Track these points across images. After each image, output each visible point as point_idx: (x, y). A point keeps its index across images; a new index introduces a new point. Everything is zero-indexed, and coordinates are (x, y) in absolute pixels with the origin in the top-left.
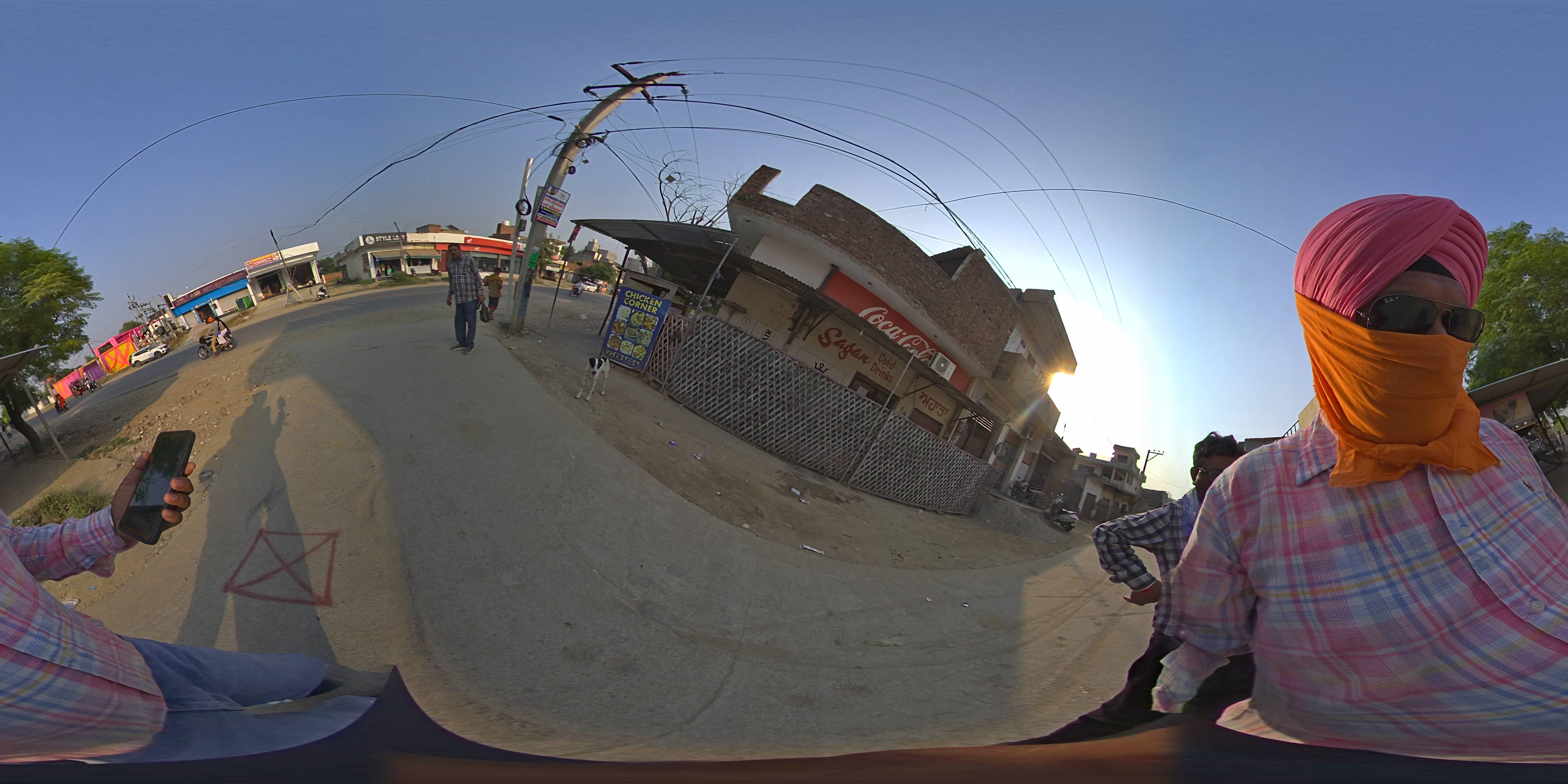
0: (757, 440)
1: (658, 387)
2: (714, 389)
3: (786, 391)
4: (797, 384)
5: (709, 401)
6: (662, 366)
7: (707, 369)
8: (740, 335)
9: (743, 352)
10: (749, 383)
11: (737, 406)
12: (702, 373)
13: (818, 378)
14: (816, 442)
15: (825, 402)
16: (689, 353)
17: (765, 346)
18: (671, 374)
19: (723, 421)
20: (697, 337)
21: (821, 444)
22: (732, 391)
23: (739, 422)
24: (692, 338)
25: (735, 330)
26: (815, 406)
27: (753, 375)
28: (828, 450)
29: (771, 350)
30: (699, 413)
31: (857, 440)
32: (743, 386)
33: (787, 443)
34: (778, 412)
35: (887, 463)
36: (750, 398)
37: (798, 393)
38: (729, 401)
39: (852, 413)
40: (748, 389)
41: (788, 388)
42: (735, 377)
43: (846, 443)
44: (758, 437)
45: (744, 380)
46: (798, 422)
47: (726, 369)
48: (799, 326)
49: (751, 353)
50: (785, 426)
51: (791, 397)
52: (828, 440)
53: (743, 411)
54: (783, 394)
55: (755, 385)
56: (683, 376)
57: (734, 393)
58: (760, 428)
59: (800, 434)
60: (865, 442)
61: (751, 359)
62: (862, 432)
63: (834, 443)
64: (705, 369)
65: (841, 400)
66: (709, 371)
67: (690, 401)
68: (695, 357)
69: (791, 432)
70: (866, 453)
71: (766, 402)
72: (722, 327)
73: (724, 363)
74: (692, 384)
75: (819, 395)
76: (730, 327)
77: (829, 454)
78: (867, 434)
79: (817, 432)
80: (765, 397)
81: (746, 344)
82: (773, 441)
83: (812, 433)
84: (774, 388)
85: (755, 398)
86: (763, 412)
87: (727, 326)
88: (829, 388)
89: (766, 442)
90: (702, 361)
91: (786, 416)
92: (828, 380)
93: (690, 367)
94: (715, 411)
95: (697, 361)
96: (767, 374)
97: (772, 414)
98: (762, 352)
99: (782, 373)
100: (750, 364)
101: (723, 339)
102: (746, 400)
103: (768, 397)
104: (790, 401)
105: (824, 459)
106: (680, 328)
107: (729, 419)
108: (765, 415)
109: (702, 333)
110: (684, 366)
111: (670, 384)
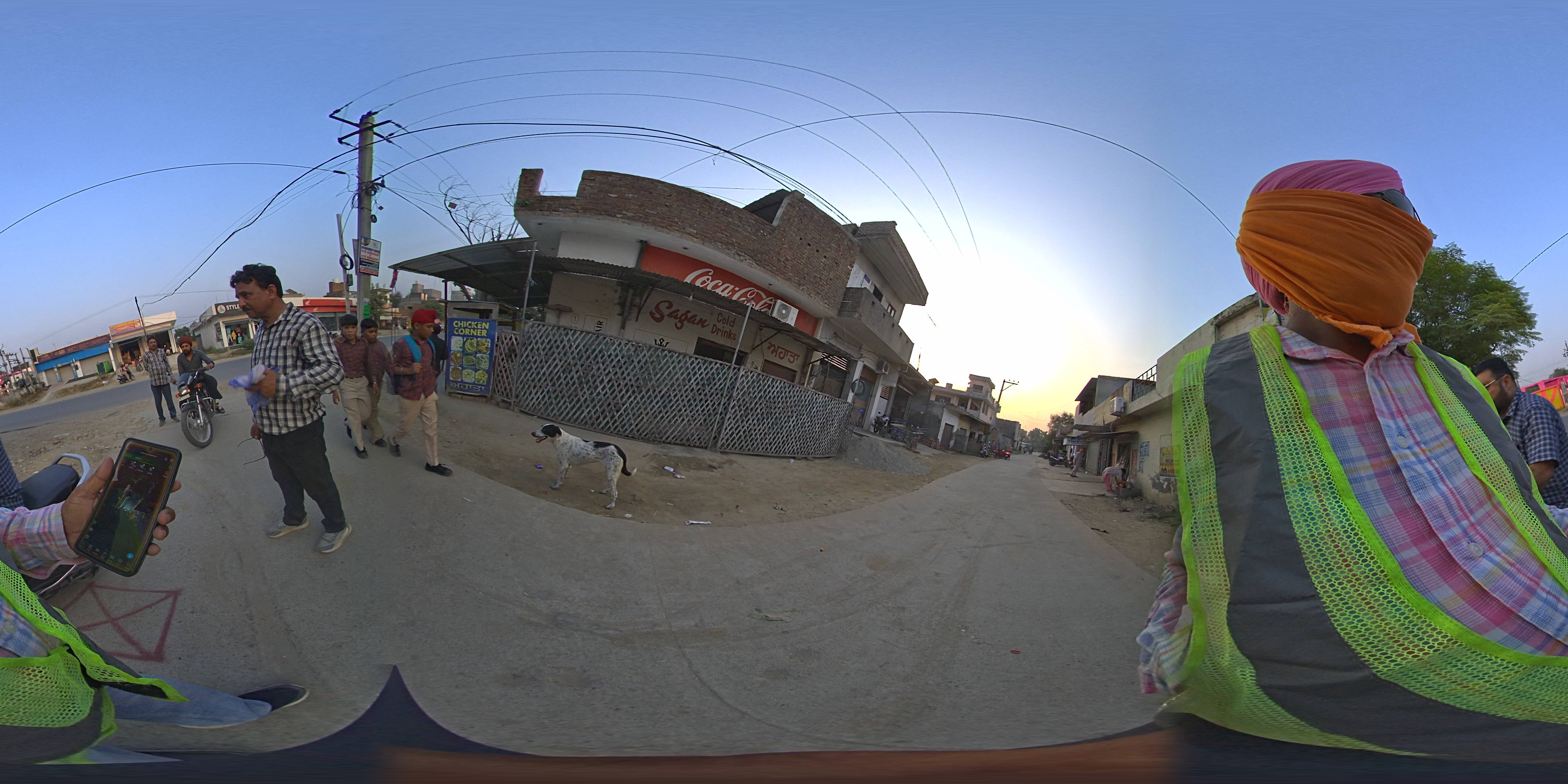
0: (617, 429)
1: (508, 406)
2: (561, 392)
3: (632, 374)
4: (641, 364)
5: (560, 405)
6: (507, 384)
7: (549, 375)
8: (571, 333)
9: (579, 348)
10: (593, 376)
11: (588, 402)
12: (546, 380)
13: (659, 352)
14: (675, 415)
15: (673, 374)
16: (528, 363)
18: (516, 390)
19: (579, 421)
20: (531, 346)
21: (680, 417)
22: (579, 389)
23: (595, 417)
24: (526, 349)
25: (565, 329)
26: (664, 381)
27: (595, 367)
28: (689, 420)
29: (605, 338)
31: (714, 404)
32: (589, 381)
33: (646, 425)
34: (630, 397)
35: (749, 419)
36: (597, 391)
37: (643, 373)
38: (579, 400)
39: (703, 378)
40: (594, 383)
41: (632, 370)
42: (578, 374)
43: (704, 410)
44: (617, 426)
45: (588, 374)
46: (652, 401)
47: (567, 370)
48: (627, 308)
49: (587, 346)
50: (640, 408)
51: (638, 379)
52: (685, 411)
53: (595, 406)
54: (629, 378)
55: (599, 377)
56: (528, 388)
57: (581, 391)
58: (616, 418)
59: (657, 412)
60: (722, 403)
61: (588, 353)
62: (717, 395)
63: (693, 413)
64: (547, 375)
65: (688, 368)
66: (552, 375)
67: (542, 410)
68: (534, 367)
69: (648, 413)
70: (726, 414)
71: (614, 390)
72: (552, 330)
73: (563, 364)
74: (539, 393)
75: (665, 369)
76: (559, 328)
77: (690, 424)
78: (722, 395)
79: (673, 406)
80: (613, 385)
81: (579, 340)
82: (633, 426)
83: (668, 408)
84: (619, 375)
85: (603, 389)
86: (615, 401)
87: (556, 328)
88: (672, 360)
89: (626, 429)
90: (542, 368)
91: (639, 398)
92: (669, 352)
93: (532, 377)
94: (568, 413)
95: (538, 371)
96: (608, 362)
97: (624, 400)
98: (597, 343)
99: (622, 358)
100: (589, 357)
101: (556, 341)
102: (595, 394)
103: (616, 384)
104: (638, 382)
105: (688, 431)
106: (513, 344)
107: (585, 417)
108: (618, 403)
109: (534, 342)
110: (526, 379)
111: (518, 400)
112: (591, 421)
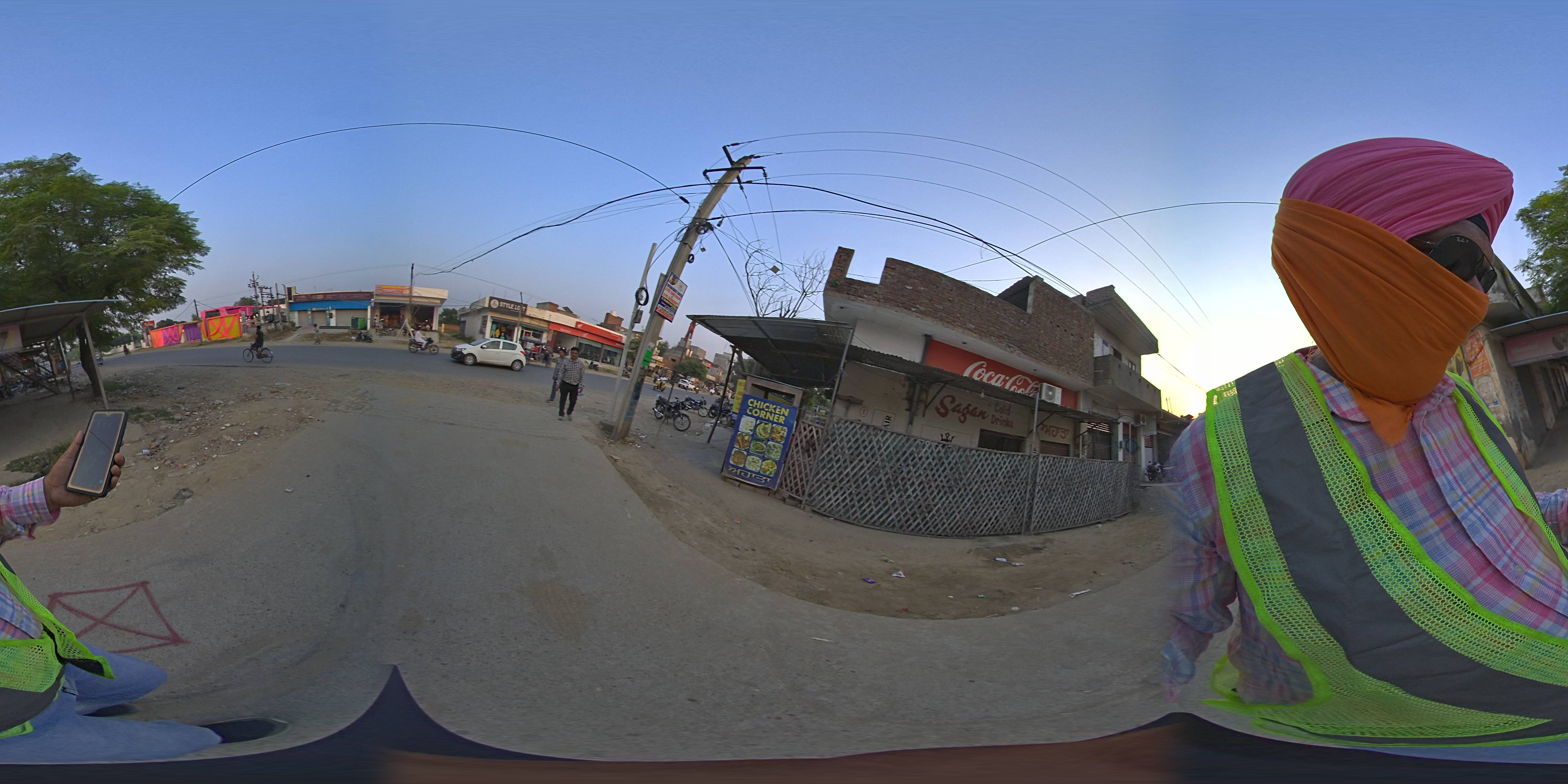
0: (929, 530)
1: (798, 503)
2: (866, 495)
3: (943, 475)
4: (951, 465)
5: (863, 508)
6: (798, 480)
7: (854, 476)
9: (889, 450)
10: (903, 479)
11: (897, 505)
12: (848, 481)
13: (968, 452)
14: (987, 510)
15: (981, 472)
16: (829, 462)
18: (811, 488)
19: (886, 523)
20: (835, 444)
21: (992, 510)
22: (887, 492)
23: (904, 520)
24: (828, 446)
25: (874, 429)
26: (974, 479)
27: (905, 470)
28: (1000, 512)
29: (915, 441)
30: (855, 522)
31: (1021, 493)
32: (898, 484)
33: (960, 522)
34: (942, 497)
35: (1053, 498)
36: (908, 494)
37: (954, 473)
38: (886, 503)
39: (1008, 471)
40: (904, 486)
41: (943, 471)
42: (887, 477)
43: (1013, 499)
44: (929, 527)
45: (897, 478)
46: (964, 500)
47: (875, 472)
49: (897, 448)
50: (952, 507)
51: (949, 479)
52: (996, 504)
53: (905, 508)
54: (940, 480)
55: (909, 480)
56: (826, 488)
57: (889, 493)
58: (928, 519)
59: (969, 509)
60: (1028, 491)
61: (898, 455)
62: (1022, 484)
63: (1003, 502)
64: (851, 476)
65: (994, 464)
66: (857, 477)
67: (841, 513)
68: (837, 465)
69: (960, 511)
70: (1033, 499)
71: (925, 492)
72: (860, 428)
73: (871, 466)
74: (839, 495)
75: (974, 467)
76: (868, 427)
77: (1002, 515)
78: (1027, 483)
79: (984, 501)
80: (924, 488)
81: (889, 441)
82: (946, 525)
83: (980, 503)
84: (930, 477)
85: (913, 492)
86: (926, 503)
87: (864, 427)
88: (980, 458)
89: (939, 529)
90: (846, 468)
91: (950, 498)
93: (833, 477)
94: (873, 516)
95: (840, 470)
96: (919, 465)
97: (936, 501)
98: (907, 445)
99: (933, 459)
100: (899, 460)
101: (864, 441)
102: (905, 497)
103: (927, 487)
104: (949, 483)
105: (1000, 521)
106: (813, 436)
107: (893, 520)
108: (929, 505)
109: (839, 439)
110: (825, 478)
111: (812, 499)
112: (900, 524)
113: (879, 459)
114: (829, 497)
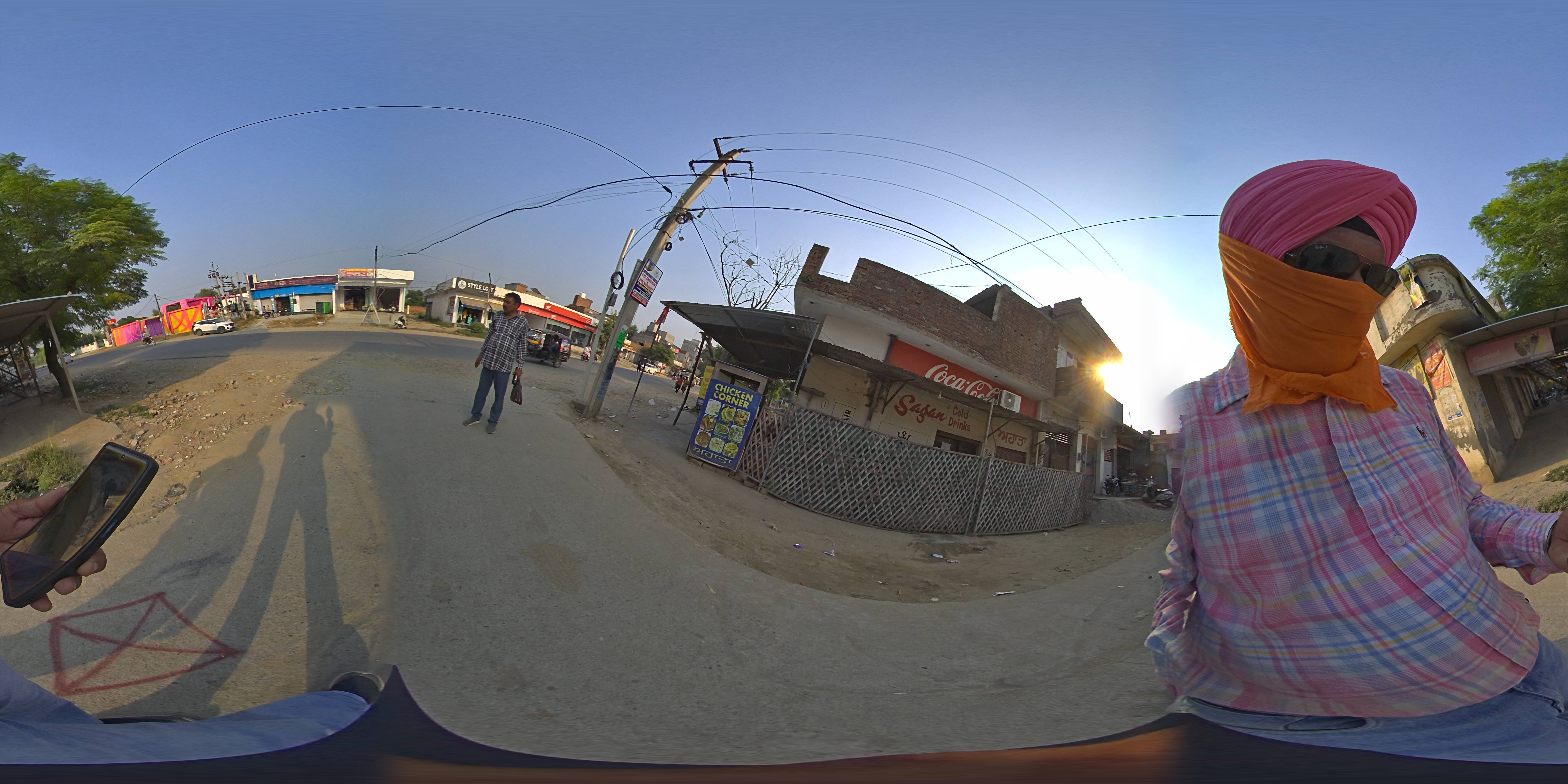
0: (875, 521)
1: (755, 485)
2: (819, 482)
3: (893, 469)
4: (902, 460)
5: (815, 494)
6: (757, 463)
7: (809, 463)
9: (844, 441)
10: (855, 469)
11: (847, 494)
12: (803, 467)
13: (919, 449)
14: (933, 507)
15: (931, 469)
16: (787, 448)
17: (863, 431)
18: (768, 472)
19: (835, 511)
20: (794, 431)
21: (937, 508)
22: (839, 480)
23: (852, 508)
24: (788, 433)
25: (832, 420)
26: (923, 475)
27: (858, 461)
28: (946, 510)
29: (870, 433)
30: (807, 507)
31: (968, 493)
32: (850, 474)
33: (905, 516)
34: (890, 490)
35: (1000, 503)
36: (858, 484)
37: (904, 468)
38: (837, 491)
39: (957, 472)
40: (855, 476)
41: (894, 466)
42: (840, 466)
43: (960, 497)
44: (875, 518)
45: (849, 467)
46: (911, 495)
47: (829, 460)
49: (852, 440)
50: (899, 501)
51: (899, 474)
52: (942, 502)
53: (854, 498)
54: (890, 473)
55: (861, 470)
56: (782, 472)
57: (841, 482)
58: (875, 510)
59: (916, 504)
60: (975, 491)
61: (852, 446)
62: (970, 485)
63: (949, 503)
64: (806, 462)
65: (944, 463)
66: (812, 463)
67: (794, 497)
68: (794, 451)
69: (906, 505)
70: (980, 502)
71: (875, 484)
72: (819, 418)
73: (826, 454)
74: (794, 479)
75: (924, 464)
76: (826, 417)
77: (947, 514)
78: (975, 485)
79: (931, 498)
80: (874, 479)
81: (845, 433)
82: (891, 518)
83: (927, 500)
84: (881, 469)
85: (863, 483)
86: (875, 494)
87: (823, 417)
88: (931, 456)
89: (884, 521)
90: (802, 455)
91: (898, 492)
93: (789, 462)
94: (824, 503)
95: (796, 456)
96: (871, 457)
97: (884, 493)
98: (862, 437)
99: (885, 453)
100: (852, 451)
101: (821, 430)
102: (855, 487)
103: (877, 479)
104: (899, 477)
105: (945, 519)
106: (773, 423)
107: (841, 508)
108: (877, 496)
109: (798, 426)
110: (782, 462)
111: (768, 482)
112: (848, 512)
113: (834, 448)
114: (784, 481)
